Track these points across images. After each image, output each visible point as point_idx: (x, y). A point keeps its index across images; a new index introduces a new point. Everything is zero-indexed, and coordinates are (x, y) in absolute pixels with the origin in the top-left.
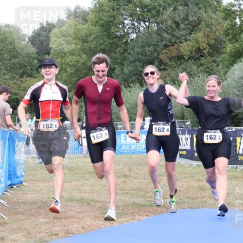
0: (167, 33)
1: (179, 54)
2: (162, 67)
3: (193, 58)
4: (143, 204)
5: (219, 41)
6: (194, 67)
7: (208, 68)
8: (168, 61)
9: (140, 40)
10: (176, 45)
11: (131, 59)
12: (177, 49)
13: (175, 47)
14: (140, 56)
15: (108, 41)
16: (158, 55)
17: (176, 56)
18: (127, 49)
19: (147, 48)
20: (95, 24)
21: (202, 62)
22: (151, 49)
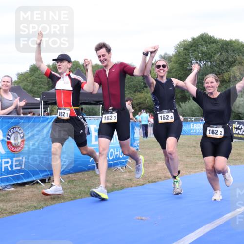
0: (216, 67)
1: (223, 79)
9: (201, 72)
10: (221, 74)
15: (183, 72)
20: (176, 63)
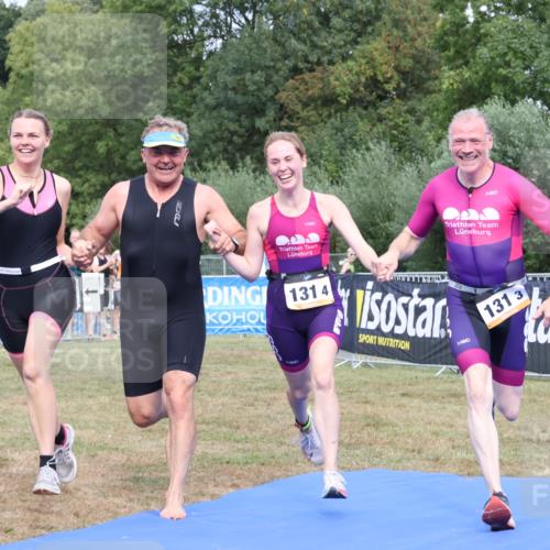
0: (299, 39)
1: (327, 92)
2: (283, 123)
3: (361, 101)
4: (227, 457)
5: (425, 62)
6: (360, 124)
7: (396, 126)
8: (298, 108)
9: (232, 54)
10: (320, 68)
11: (210, 100)
12: (322, 79)
13: (318, 74)
14: (231, 94)
16: (276, 94)
17: (319, 97)
18: (200, 78)
19: (248, 75)
21: (383, 111)
22: (259, 76)
